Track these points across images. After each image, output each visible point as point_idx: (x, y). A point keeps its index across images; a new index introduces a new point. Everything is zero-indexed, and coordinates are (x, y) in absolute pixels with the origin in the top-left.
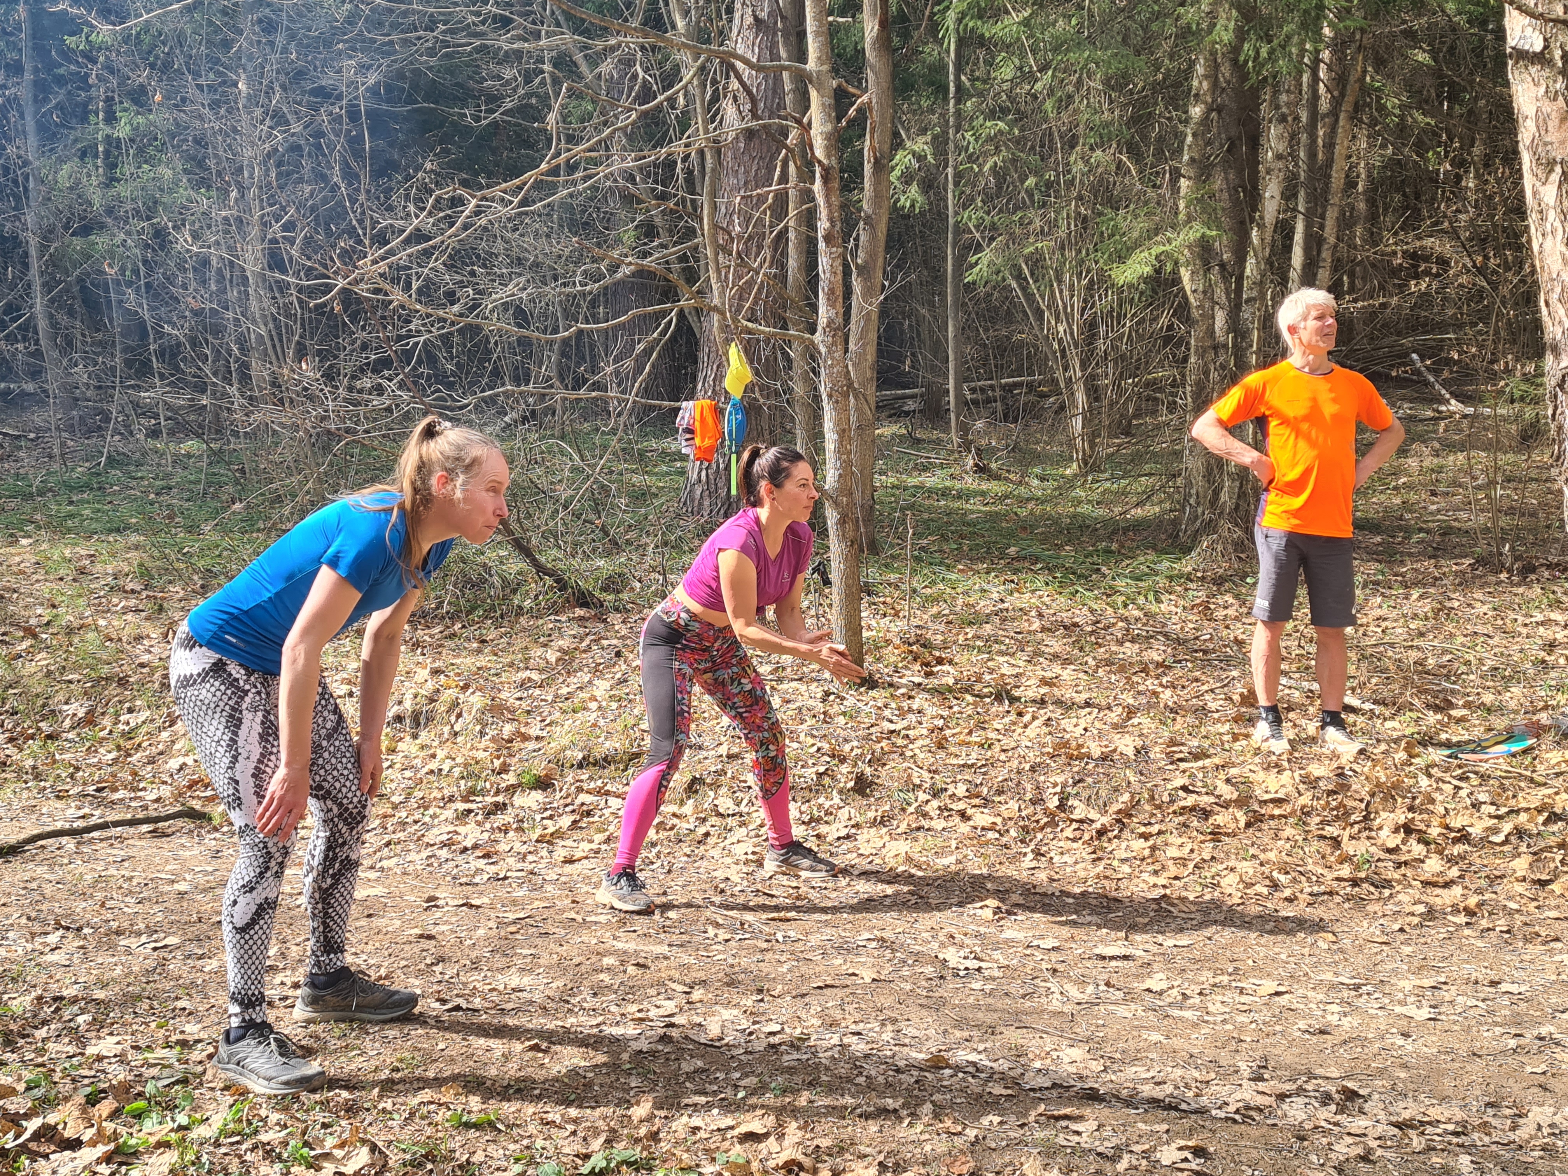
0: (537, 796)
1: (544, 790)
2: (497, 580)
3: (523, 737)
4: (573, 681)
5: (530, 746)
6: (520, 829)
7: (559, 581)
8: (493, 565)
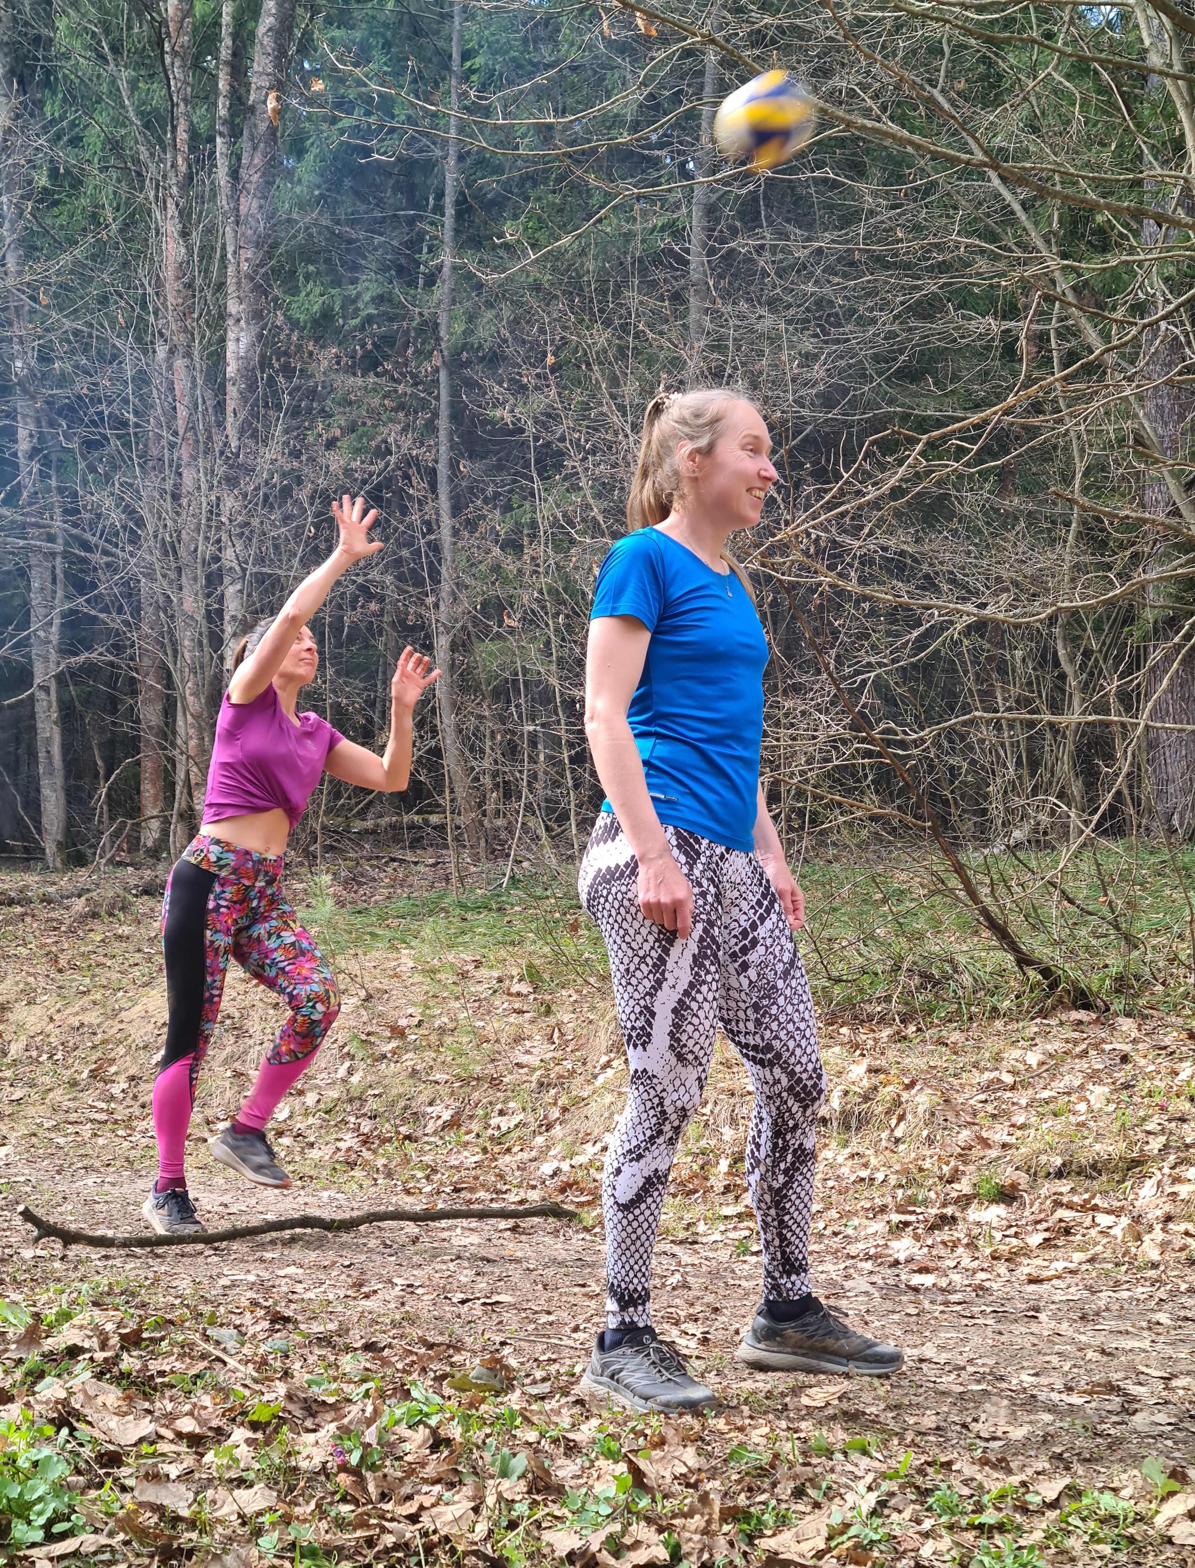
0: (1000, 1210)
1: (1009, 1205)
2: (967, 980)
3: (985, 1143)
4: (1059, 1085)
5: (993, 1153)
6: (972, 1246)
7: (1046, 972)
8: (962, 959)
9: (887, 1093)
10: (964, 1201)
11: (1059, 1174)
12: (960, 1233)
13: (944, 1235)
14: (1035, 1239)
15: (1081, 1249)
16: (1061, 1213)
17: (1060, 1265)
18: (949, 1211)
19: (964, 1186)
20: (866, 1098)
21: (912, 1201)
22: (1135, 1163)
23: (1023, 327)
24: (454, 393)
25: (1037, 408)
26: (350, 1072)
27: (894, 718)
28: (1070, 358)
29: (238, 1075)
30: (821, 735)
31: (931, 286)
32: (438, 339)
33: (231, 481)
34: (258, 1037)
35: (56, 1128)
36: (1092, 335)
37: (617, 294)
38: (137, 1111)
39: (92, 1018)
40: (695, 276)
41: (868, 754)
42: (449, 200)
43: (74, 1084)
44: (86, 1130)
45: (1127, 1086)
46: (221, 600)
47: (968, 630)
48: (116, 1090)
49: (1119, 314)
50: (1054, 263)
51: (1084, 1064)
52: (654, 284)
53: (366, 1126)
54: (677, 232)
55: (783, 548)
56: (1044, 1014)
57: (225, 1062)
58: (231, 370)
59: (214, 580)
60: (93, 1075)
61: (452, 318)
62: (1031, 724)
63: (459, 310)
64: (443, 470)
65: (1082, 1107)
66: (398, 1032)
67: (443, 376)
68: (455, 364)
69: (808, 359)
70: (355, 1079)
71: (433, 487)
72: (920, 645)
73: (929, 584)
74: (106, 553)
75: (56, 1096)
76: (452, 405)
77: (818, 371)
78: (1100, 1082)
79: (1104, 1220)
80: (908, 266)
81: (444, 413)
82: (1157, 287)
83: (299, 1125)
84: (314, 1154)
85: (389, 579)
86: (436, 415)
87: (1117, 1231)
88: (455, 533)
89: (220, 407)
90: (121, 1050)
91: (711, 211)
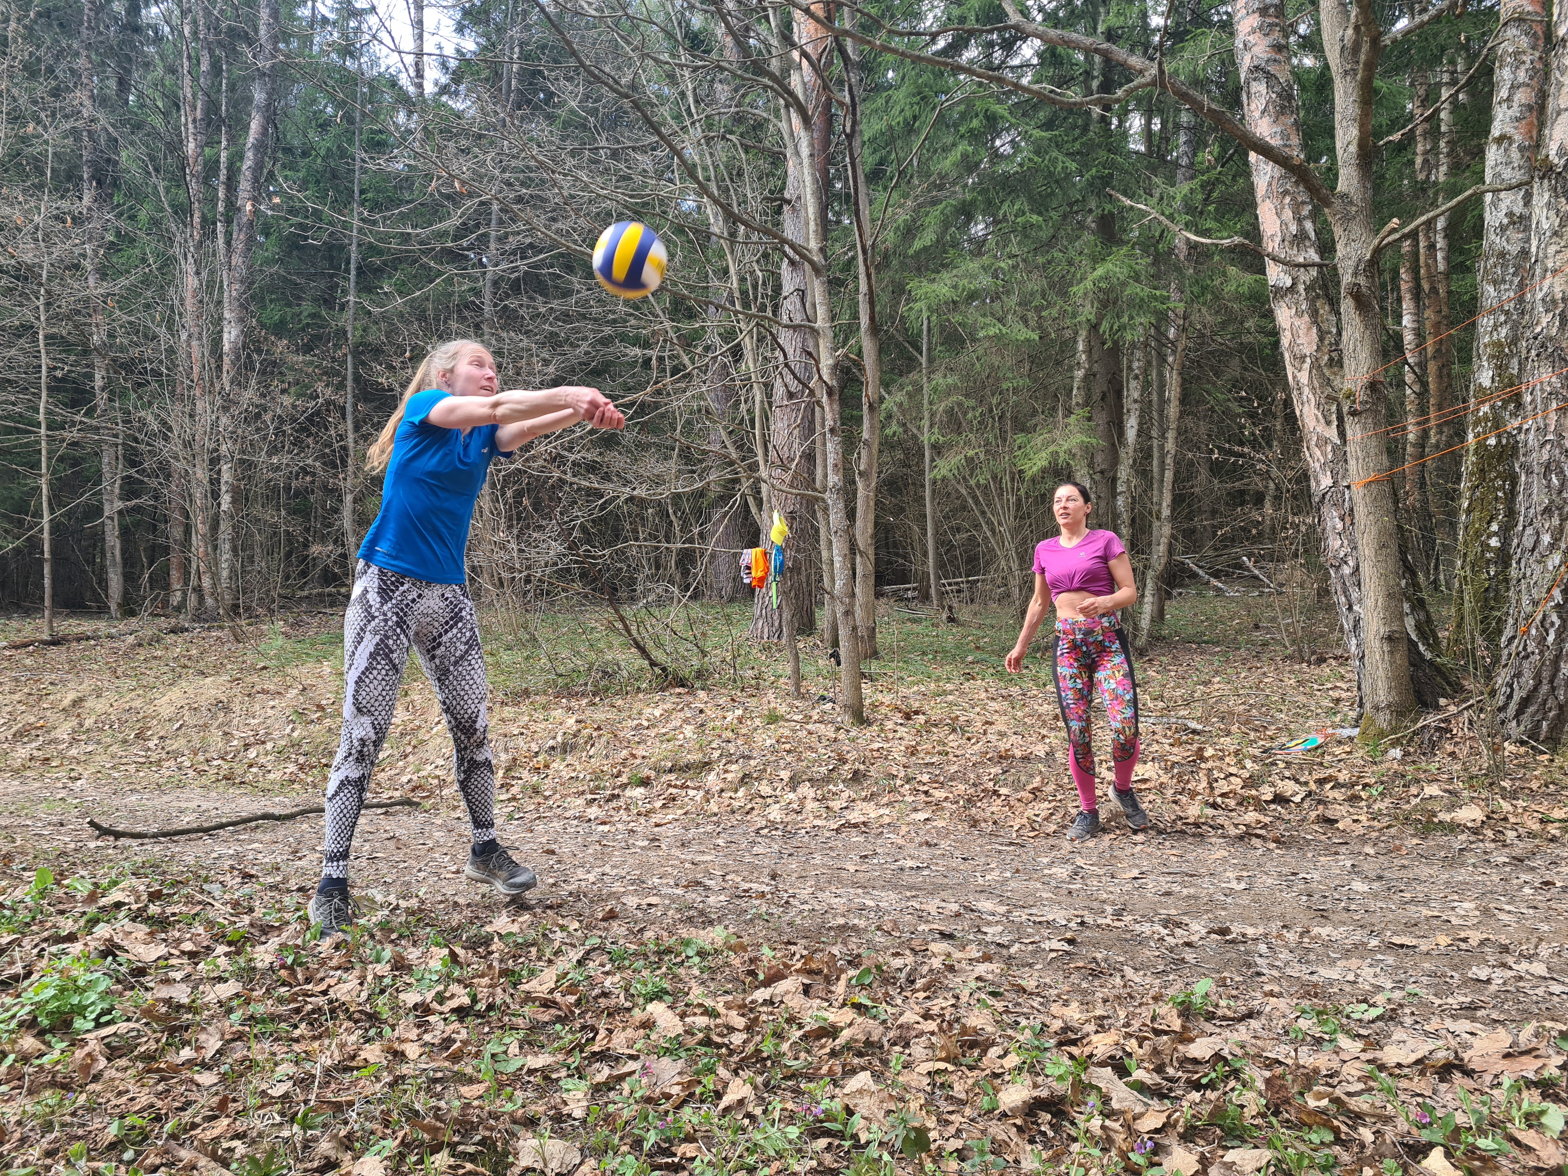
0: (641, 790)
1: (646, 787)
2: (625, 673)
3: (634, 756)
4: (670, 726)
5: (638, 761)
6: (627, 809)
7: (664, 669)
8: (623, 664)
9: (586, 732)
10: (624, 786)
11: (670, 771)
12: (621, 803)
13: (614, 804)
14: (658, 804)
15: (681, 808)
16: (671, 790)
17: (670, 817)
18: (616, 792)
19: (624, 779)
20: (575, 736)
21: (598, 788)
22: (707, 764)
23: (654, 353)
24: (355, 368)
25: (659, 392)
26: (293, 730)
27: (588, 542)
28: (675, 371)
29: (226, 734)
30: (552, 553)
31: (608, 330)
32: (347, 339)
33: (225, 409)
34: (238, 713)
35: (113, 768)
36: (686, 360)
37: (445, 322)
38: (164, 756)
39: (137, 704)
40: (487, 316)
41: (576, 562)
42: (352, 266)
43: (125, 741)
44: (132, 768)
45: (702, 725)
46: (219, 472)
47: (627, 501)
48: (151, 744)
49: (699, 350)
50: (668, 324)
51: (681, 715)
52: (465, 319)
53: (302, 760)
54: (477, 293)
55: (534, 458)
56: (663, 690)
57: (218, 727)
58: (226, 347)
59: (214, 461)
60: (137, 736)
61: (355, 329)
62: (657, 548)
63: (358, 324)
64: (349, 408)
65: (681, 736)
66: (320, 707)
67: (349, 358)
68: (356, 353)
69: (546, 363)
70: (295, 734)
71: (344, 417)
72: (602, 508)
73: (607, 478)
74: (148, 444)
75: (114, 749)
76: (354, 373)
77: (551, 369)
78: (689, 724)
79: (692, 793)
80: (595, 320)
81: (350, 377)
82: (717, 340)
83: (262, 760)
84: (271, 776)
85: (318, 464)
86: (345, 378)
87: (698, 798)
88: (356, 442)
89: (219, 368)
90: (155, 722)
91: (496, 283)
